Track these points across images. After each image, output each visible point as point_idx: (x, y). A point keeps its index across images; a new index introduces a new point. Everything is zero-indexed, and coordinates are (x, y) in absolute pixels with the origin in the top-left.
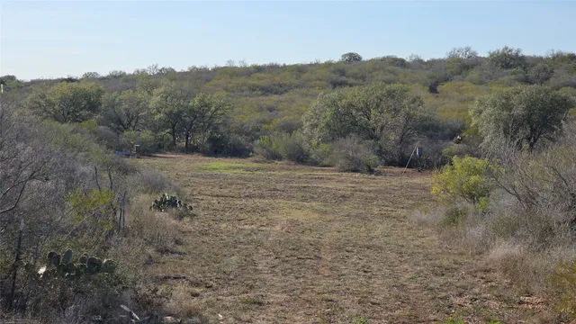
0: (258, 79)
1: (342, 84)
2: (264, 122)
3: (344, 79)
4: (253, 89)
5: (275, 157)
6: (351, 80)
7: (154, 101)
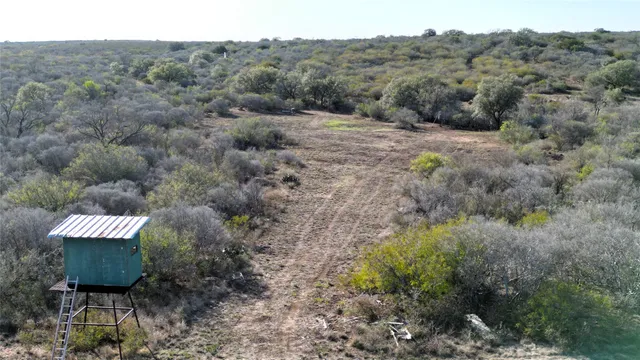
0: (369, 54)
1: (417, 57)
2: (364, 90)
3: (418, 53)
4: (365, 61)
5: (365, 115)
6: (422, 55)
7: (304, 79)
